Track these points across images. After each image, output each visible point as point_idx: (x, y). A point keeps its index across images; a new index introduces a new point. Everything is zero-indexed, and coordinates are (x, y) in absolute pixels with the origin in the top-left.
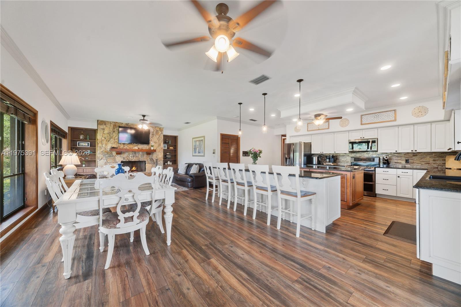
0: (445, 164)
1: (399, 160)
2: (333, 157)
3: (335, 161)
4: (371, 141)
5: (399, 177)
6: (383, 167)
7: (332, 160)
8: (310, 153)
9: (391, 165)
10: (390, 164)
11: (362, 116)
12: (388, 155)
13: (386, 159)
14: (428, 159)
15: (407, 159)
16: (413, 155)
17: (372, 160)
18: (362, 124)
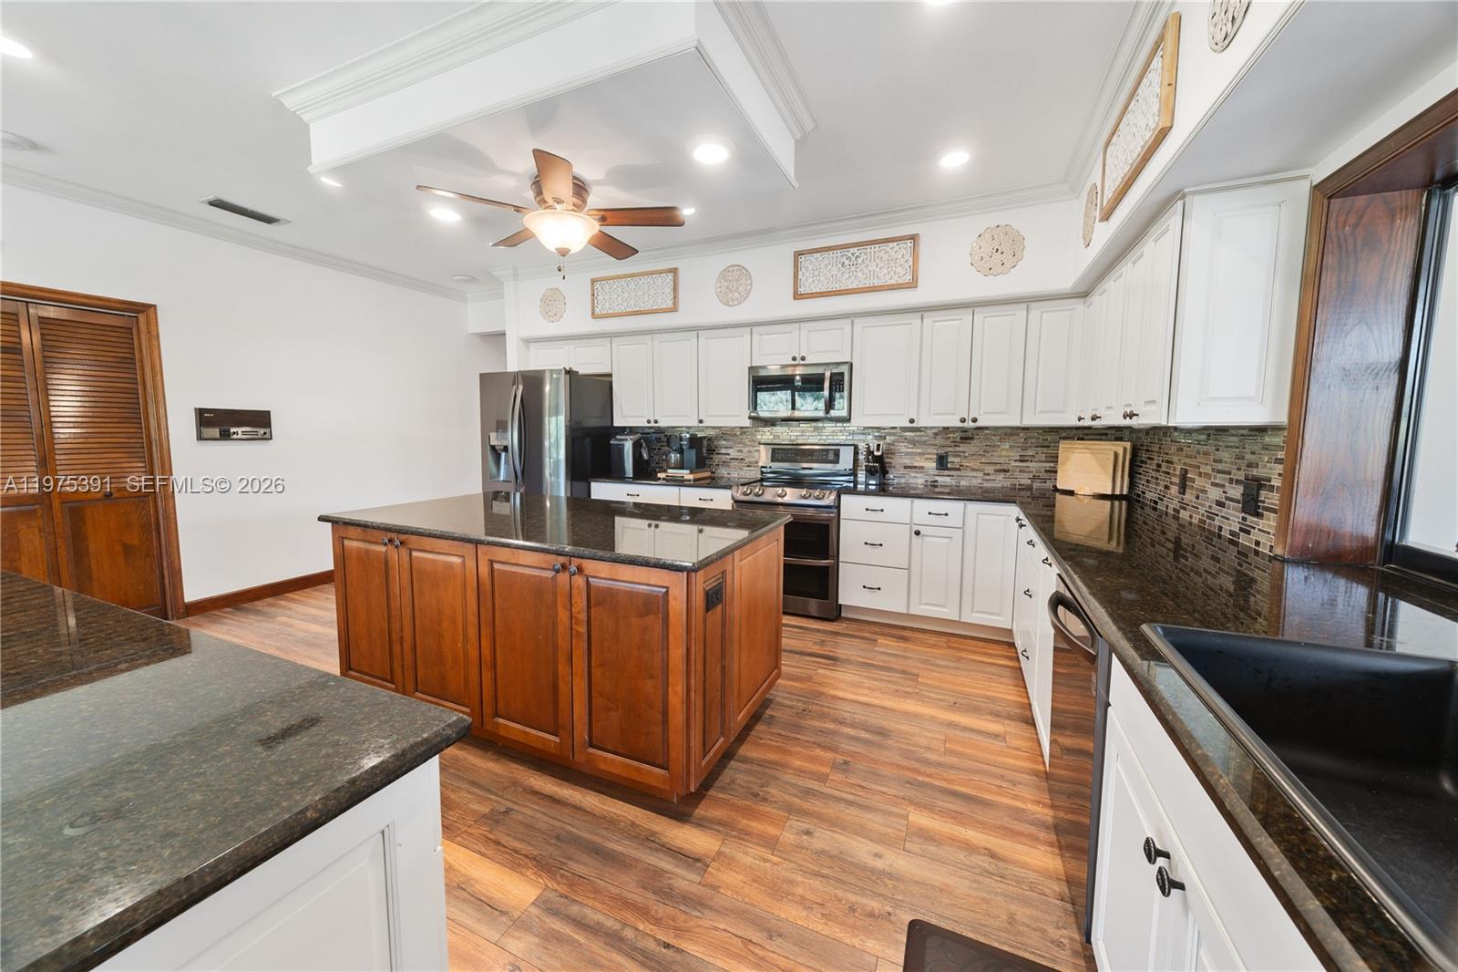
0: (1056, 472)
1: (917, 458)
2: (695, 442)
3: (701, 463)
4: (828, 374)
5: (918, 533)
6: (867, 493)
7: (691, 455)
8: (609, 424)
9: (894, 477)
10: (887, 472)
11: (798, 254)
12: (885, 438)
13: (876, 453)
14: (1004, 453)
15: (941, 451)
16: (961, 438)
17: (831, 457)
18: (797, 296)
